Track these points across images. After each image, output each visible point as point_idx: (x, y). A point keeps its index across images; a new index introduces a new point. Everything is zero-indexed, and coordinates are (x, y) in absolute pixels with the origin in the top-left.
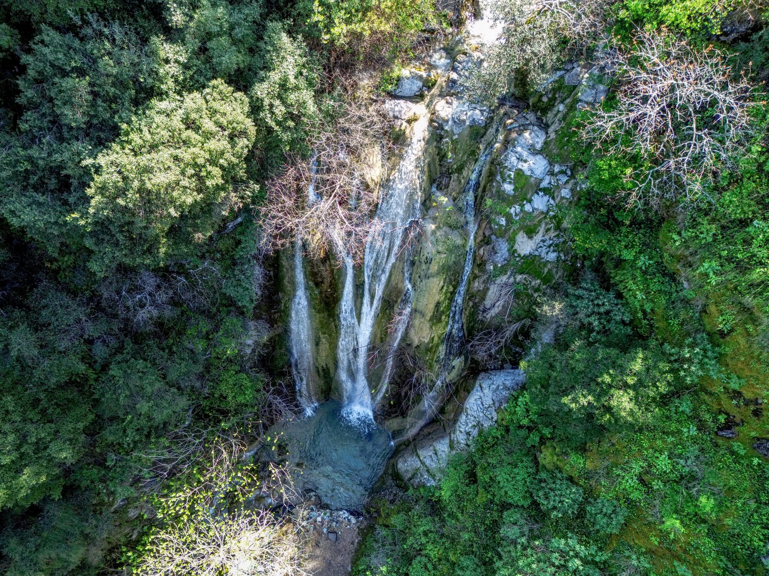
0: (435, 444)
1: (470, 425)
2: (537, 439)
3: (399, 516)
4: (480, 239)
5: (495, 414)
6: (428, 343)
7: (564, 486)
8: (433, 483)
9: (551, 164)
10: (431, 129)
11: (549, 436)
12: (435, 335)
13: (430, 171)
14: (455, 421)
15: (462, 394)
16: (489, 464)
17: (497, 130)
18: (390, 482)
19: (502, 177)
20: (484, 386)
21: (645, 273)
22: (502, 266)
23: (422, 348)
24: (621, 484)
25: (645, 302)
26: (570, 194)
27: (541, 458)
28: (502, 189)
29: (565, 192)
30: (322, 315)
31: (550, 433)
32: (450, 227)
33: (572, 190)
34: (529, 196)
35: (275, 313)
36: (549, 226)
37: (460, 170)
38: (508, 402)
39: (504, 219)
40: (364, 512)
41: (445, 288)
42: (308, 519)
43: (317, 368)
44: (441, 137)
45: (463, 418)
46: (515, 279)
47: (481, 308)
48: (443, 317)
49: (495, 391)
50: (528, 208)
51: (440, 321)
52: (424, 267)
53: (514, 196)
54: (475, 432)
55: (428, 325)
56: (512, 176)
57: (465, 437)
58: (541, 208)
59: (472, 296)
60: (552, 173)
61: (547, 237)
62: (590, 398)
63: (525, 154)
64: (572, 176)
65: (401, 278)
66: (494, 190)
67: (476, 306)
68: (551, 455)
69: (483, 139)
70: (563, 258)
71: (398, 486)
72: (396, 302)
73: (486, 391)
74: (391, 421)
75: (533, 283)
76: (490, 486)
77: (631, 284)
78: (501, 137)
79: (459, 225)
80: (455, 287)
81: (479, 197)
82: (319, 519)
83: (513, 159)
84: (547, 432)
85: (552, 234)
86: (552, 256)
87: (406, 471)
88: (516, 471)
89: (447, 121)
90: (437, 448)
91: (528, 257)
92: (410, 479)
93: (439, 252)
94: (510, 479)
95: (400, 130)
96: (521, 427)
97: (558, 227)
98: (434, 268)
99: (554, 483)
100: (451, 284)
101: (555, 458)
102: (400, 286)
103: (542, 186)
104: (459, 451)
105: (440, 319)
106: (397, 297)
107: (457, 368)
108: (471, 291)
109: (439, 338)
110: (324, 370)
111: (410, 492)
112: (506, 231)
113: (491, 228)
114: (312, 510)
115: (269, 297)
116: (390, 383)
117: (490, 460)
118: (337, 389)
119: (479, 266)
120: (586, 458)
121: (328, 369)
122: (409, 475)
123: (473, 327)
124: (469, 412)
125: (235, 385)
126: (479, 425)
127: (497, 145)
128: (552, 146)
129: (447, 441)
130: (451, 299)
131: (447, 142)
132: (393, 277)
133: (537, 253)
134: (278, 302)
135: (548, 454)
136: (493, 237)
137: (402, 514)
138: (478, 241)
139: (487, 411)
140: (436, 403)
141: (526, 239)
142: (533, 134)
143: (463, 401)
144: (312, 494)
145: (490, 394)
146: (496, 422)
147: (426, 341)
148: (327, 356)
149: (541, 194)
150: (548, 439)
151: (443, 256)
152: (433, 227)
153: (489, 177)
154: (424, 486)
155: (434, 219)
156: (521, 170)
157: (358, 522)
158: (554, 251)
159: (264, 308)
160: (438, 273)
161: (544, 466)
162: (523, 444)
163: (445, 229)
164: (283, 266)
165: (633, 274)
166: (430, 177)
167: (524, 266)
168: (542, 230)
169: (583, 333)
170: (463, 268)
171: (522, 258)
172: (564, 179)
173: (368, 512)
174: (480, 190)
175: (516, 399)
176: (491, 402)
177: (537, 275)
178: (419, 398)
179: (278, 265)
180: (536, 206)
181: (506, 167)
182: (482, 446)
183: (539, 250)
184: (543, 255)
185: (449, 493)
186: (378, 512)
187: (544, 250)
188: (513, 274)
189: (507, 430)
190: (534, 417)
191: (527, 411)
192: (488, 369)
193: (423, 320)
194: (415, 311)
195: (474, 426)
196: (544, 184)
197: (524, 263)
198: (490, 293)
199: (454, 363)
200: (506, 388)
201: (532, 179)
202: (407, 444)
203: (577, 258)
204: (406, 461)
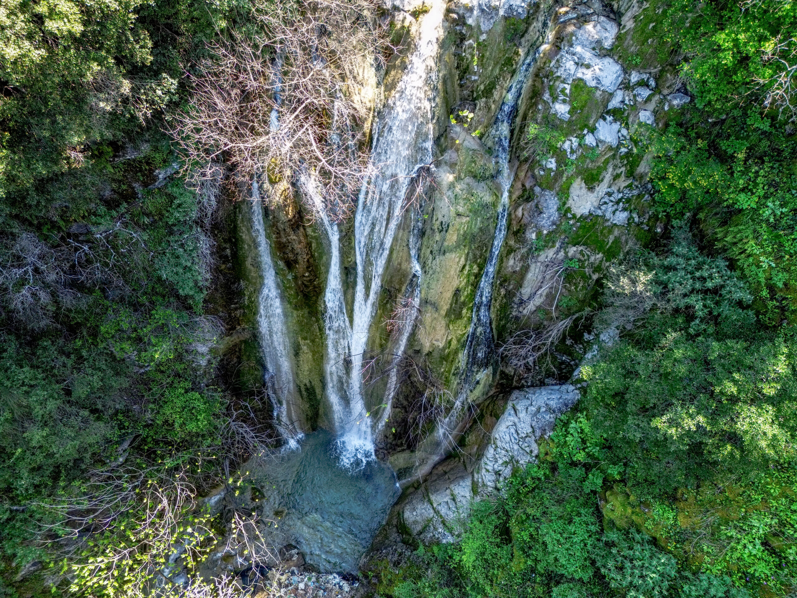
0: (452, 486)
1: (500, 462)
2: (600, 482)
3: (405, 584)
4: (517, 193)
5: (534, 446)
6: (444, 349)
7: (647, 554)
8: (450, 539)
9: (626, 71)
10: (447, 24)
11: (618, 477)
12: (453, 337)
13: (446, 92)
14: (480, 455)
15: (489, 420)
16: (528, 516)
17: (545, 25)
18: (394, 536)
19: (551, 95)
20: (519, 407)
21: (775, 227)
22: (549, 233)
23: (436, 354)
24: (733, 549)
25: (774, 273)
26: (652, 119)
27: (606, 510)
28: (552, 111)
29: (645, 116)
30: (300, 313)
31: (619, 473)
32: (475, 177)
33: (655, 113)
34: (591, 122)
35: (236, 309)
36: (619, 171)
37: (488, 92)
38: (553, 429)
39: (553, 160)
40: (360, 575)
41: (467, 268)
42: (287, 586)
43: (299, 387)
44: (463, 38)
45: (490, 452)
46: (566, 253)
47: (516, 300)
48: (464, 311)
49: (535, 415)
50: (590, 140)
51: (459, 316)
52: (437, 237)
53: (570, 122)
54: (507, 471)
55: (443, 323)
56: (568, 91)
57: (494, 478)
58: (609, 140)
59: (505, 281)
60: (626, 86)
61: (614, 188)
62: (701, 419)
63: (588, 55)
64: (657, 90)
65: (405, 255)
66: (539, 116)
67: (510, 295)
68: (623, 505)
69: (523, 40)
70: (636, 220)
71: (404, 542)
72: (399, 290)
73: (522, 415)
74: (395, 456)
75: (592, 259)
76: (530, 548)
77: (751, 246)
78: (550, 36)
79: (487, 174)
80: (481, 267)
81: (516, 132)
82: (302, 586)
83: (570, 65)
84: (614, 472)
85: (622, 183)
86: (621, 217)
87: (415, 522)
88: (572, 528)
89: (471, 10)
90: (456, 492)
91: (586, 218)
92: (420, 533)
93: (459, 215)
94: (562, 541)
95: (403, 27)
96: (574, 464)
97: (631, 174)
98: (452, 238)
99: (631, 548)
100: (475, 262)
101: (629, 511)
102: (404, 267)
103: (611, 106)
104: (485, 497)
105: (460, 313)
106: (401, 283)
107: (482, 383)
108: (503, 273)
109: (459, 341)
110: (307, 389)
111: (421, 550)
112: (556, 179)
113: (534, 176)
114: (293, 573)
115: (227, 287)
116: (394, 406)
117: (529, 511)
118: (326, 414)
119: (516, 233)
120: (678, 511)
121: (313, 388)
122: (419, 528)
123: (504, 326)
124: (499, 443)
125: (184, 408)
126: (512, 461)
127: (545, 47)
128: (628, 41)
129: (468, 482)
130: (476, 286)
131: (471, 47)
132: (394, 256)
133: (599, 213)
134: (240, 294)
135: (617, 504)
136: (537, 189)
137: (409, 581)
138: (514, 197)
139: (524, 441)
140: (455, 432)
141: (584, 190)
142: (599, 27)
143: (491, 428)
144: (294, 551)
145: (528, 419)
146: (537, 456)
147: (441, 345)
148: (310, 371)
149: (609, 118)
150: (615, 481)
151: (464, 220)
152: (451, 178)
153: (531, 98)
154: (438, 543)
155: (452, 166)
156: (581, 79)
157: (352, 589)
158: (624, 209)
159: (220, 301)
160: (458, 246)
161: (612, 523)
162: (579, 490)
163: (468, 180)
164: (243, 241)
165: (755, 231)
166: (446, 101)
167: (581, 232)
168: (608, 176)
169: (680, 320)
170: (493, 238)
171: (578, 220)
172: (645, 93)
173: (366, 577)
174: (518, 120)
175: (566, 424)
176: (530, 430)
177: (599, 246)
178: (431, 424)
179: (237, 240)
180: (602, 138)
181: (559, 77)
182: (518, 490)
183: (603, 208)
184: (608, 215)
185: (473, 558)
186: (377, 576)
187: (610, 208)
188: (564, 246)
189: (554, 468)
190: (596, 451)
191: (584, 441)
192: (523, 386)
193: (436, 315)
194: (425, 302)
195: (506, 463)
196: (615, 103)
197: (580, 228)
198: (530, 276)
199: (478, 377)
200: (550, 410)
201: (598, 93)
202: (416, 486)
203: (657, 219)
204: (414, 509)
